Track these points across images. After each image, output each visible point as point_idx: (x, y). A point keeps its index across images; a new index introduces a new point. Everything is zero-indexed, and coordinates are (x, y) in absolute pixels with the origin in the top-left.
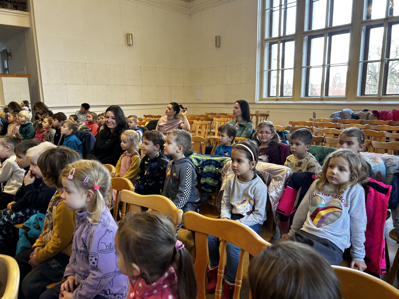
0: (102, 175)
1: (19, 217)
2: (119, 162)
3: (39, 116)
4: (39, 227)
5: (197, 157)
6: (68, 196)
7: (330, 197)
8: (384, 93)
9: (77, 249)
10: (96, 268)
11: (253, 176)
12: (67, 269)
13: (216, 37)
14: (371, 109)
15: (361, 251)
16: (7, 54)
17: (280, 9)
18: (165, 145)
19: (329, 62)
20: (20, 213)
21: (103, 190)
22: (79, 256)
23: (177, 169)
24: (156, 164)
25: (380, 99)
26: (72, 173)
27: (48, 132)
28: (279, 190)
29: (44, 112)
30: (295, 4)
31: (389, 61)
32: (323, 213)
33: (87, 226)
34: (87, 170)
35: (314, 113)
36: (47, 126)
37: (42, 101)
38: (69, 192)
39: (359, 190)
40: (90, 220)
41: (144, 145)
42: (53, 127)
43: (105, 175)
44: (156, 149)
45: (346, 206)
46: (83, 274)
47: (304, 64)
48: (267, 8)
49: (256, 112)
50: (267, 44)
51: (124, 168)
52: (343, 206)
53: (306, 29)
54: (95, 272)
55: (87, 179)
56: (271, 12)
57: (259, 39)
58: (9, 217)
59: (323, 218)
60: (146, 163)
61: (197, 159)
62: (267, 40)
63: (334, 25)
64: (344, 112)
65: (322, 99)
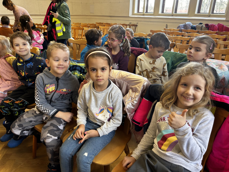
28: (135, 103)
35: (166, 25)
49: (130, 23)
64: (187, 24)
65: (172, 15)
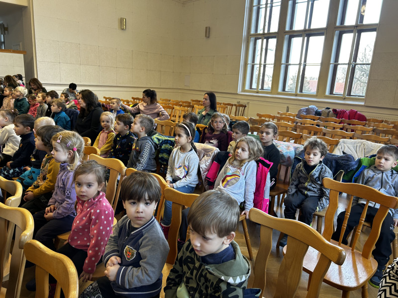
0: (79, 142)
1: (16, 173)
2: (98, 137)
3: (33, 91)
4: (32, 178)
5: (158, 137)
6: (56, 153)
7: (236, 168)
8: (349, 94)
9: (58, 186)
10: (69, 198)
11: (190, 149)
12: (50, 201)
13: (206, 28)
14: (332, 107)
15: (249, 204)
16: (4, 29)
17: (266, 8)
18: (132, 124)
19: (305, 61)
20: (17, 170)
21: (79, 151)
22: (59, 191)
23: (140, 145)
24: (125, 140)
25: (344, 99)
26: (59, 139)
27: (41, 106)
28: (207, 164)
29: (38, 88)
30: (280, 4)
31: (355, 65)
32: (228, 178)
33: (66, 173)
34: (69, 138)
35: (288, 107)
36: (40, 101)
37: (36, 77)
38: (57, 151)
39: (253, 164)
40: (69, 168)
41: (117, 125)
42: (45, 102)
43: (81, 142)
44: (126, 129)
45: (243, 174)
46: (61, 202)
47: (283, 61)
48: (254, 5)
49: (238, 102)
50: (252, 39)
51: (102, 142)
52: (241, 174)
53: (287, 29)
54: (68, 200)
55: (70, 143)
56: (259, 9)
57: (245, 33)
58: (8, 172)
59: (228, 181)
60: (118, 139)
61: (158, 139)
62: (253, 35)
63: (312, 27)
64: (310, 108)
65: (296, 95)
